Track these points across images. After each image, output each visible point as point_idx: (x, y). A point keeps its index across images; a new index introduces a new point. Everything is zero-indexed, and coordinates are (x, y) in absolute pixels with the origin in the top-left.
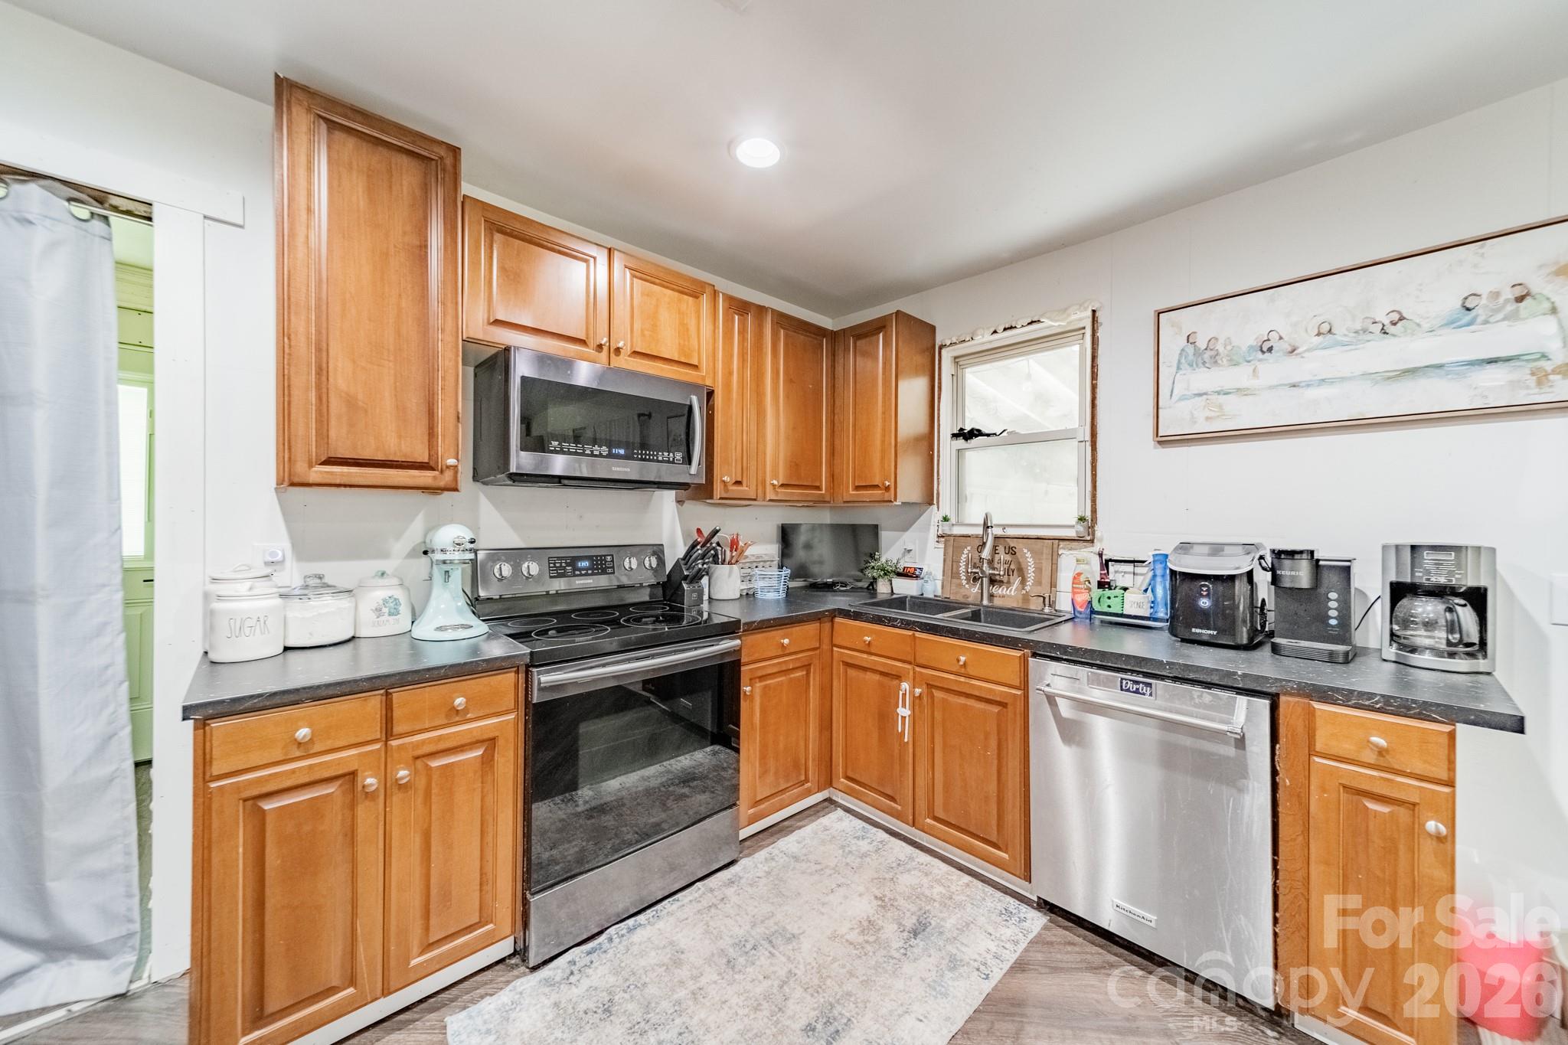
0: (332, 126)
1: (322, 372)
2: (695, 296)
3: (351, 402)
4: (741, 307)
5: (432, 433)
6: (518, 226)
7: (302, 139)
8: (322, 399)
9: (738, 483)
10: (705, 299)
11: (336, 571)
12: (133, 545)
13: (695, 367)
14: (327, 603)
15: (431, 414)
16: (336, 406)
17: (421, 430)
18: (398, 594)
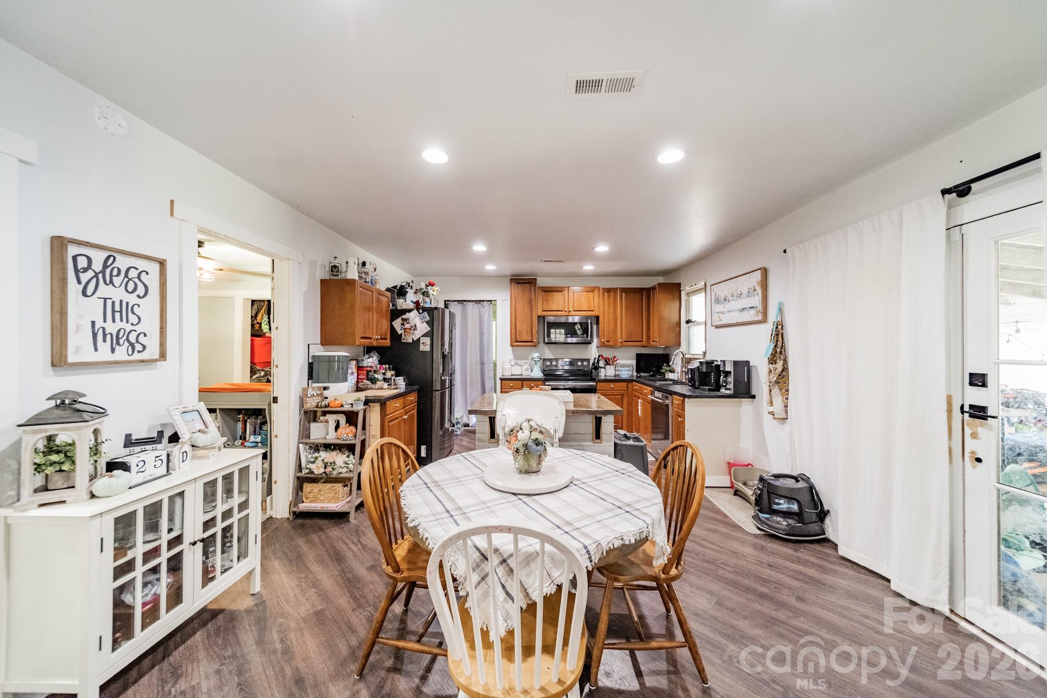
0: (517, 283)
1: (516, 326)
2: (593, 291)
3: (520, 330)
4: (609, 290)
5: (532, 336)
6: (547, 289)
7: (513, 288)
8: (516, 331)
9: (608, 341)
10: (596, 292)
11: (519, 362)
12: (494, 359)
13: (593, 311)
14: (517, 367)
15: (532, 332)
16: (518, 332)
17: (530, 335)
18: (529, 367)
